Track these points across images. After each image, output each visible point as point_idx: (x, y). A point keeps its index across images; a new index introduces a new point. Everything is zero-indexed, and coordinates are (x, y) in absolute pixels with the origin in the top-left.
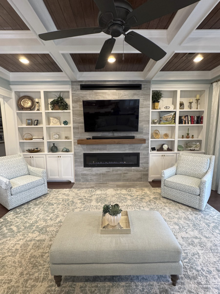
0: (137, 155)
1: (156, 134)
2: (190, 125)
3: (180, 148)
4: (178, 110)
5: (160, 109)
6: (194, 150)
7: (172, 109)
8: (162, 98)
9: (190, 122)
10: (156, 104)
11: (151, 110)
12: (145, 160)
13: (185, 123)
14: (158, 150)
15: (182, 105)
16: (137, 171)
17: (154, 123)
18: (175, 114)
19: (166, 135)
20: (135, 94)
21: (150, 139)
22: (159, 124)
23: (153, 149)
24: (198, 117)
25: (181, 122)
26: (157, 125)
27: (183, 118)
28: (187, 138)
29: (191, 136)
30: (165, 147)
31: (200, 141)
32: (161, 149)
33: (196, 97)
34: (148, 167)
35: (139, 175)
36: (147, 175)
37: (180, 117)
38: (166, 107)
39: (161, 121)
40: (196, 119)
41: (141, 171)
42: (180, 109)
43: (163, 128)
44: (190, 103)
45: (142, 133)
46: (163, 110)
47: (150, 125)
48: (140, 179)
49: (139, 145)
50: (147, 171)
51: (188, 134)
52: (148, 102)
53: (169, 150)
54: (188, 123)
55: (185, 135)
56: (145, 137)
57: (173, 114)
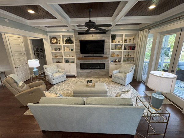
0: (104, 64)
1: (113, 54)
2: (129, 50)
3: (124, 61)
4: (123, 43)
5: (115, 43)
6: (130, 62)
7: (121, 43)
8: (116, 38)
9: (129, 49)
10: (113, 40)
11: (111, 44)
12: (107, 67)
13: (127, 49)
14: (114, 62)
15: (126, 41)
16: (104, 71)
17: (112, 49)
18: (122, 45)
19: (118, 55)
20: (103, 36)
21: (110, 57)
22: (115, 50)
23: (112, 61)
24: (133, 47)
25: (125, 49)
26: (114, 50)
27: (126, 47)
28: (128, 56)
29: (129, 55)
30: (117, 60)
31: (134, 58)
32: (115, 61)
33: (133, 36)
34: (109, 70)
35: (105, 73)
36: (108, 73)
37: (125, 47)
38: (118, 42)
39: (116, 48)
40: (132, 47)
41: (106, 71)
42: (125, 43)
43: (116, 52)
44: (130, 40)
45: (106, 54)
46: (117, 43)
47: (110, 50)
48: (105, 75)
49: (105, 60)
50: (109, 71)
51: (128, 54)
52: (109, 40)
53: (119, 62)
54: (128, 49)
55: (127, 55)
56: (108, 56)
57: (121, 45)
